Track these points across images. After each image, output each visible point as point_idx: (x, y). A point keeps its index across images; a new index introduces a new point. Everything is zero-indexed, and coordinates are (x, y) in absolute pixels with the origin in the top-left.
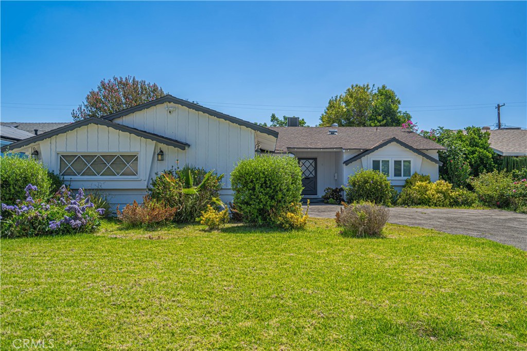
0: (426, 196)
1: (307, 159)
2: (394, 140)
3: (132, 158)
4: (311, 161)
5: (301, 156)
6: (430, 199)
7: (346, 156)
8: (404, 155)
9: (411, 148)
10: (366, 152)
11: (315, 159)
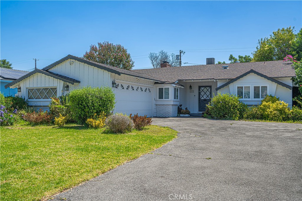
0: (266, 113)
1: (205, 87)
2: (252, 71)
3: (54, 90)
4: (208, 88)
5: (201, 85)
6: (269, 115)
7: (219, 84)
8: (261, 82)
9: (265, 77)
10: (232, 81)
11: (210, 87)
